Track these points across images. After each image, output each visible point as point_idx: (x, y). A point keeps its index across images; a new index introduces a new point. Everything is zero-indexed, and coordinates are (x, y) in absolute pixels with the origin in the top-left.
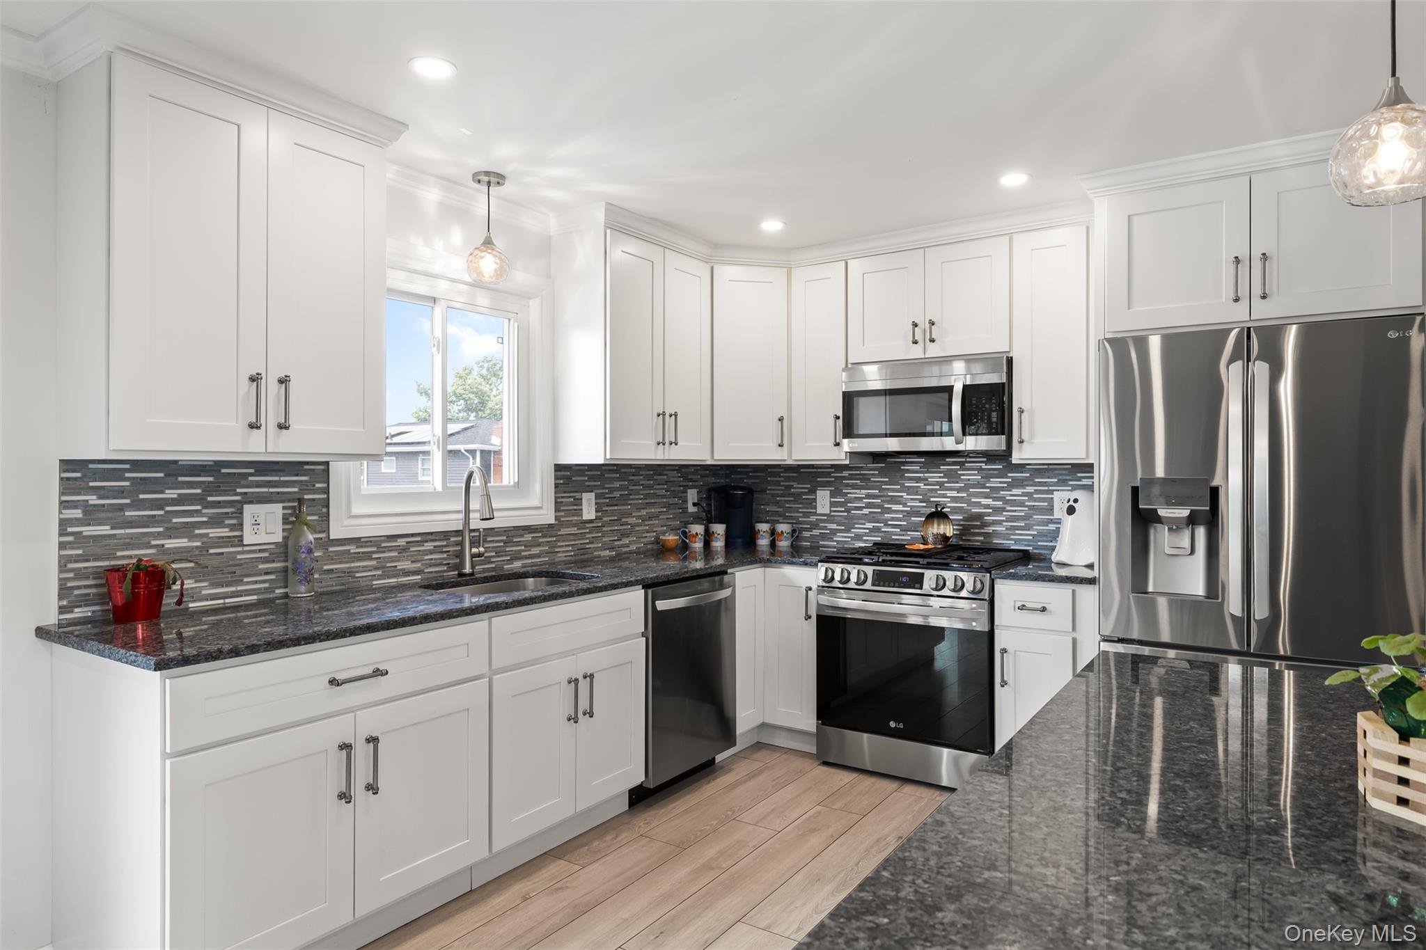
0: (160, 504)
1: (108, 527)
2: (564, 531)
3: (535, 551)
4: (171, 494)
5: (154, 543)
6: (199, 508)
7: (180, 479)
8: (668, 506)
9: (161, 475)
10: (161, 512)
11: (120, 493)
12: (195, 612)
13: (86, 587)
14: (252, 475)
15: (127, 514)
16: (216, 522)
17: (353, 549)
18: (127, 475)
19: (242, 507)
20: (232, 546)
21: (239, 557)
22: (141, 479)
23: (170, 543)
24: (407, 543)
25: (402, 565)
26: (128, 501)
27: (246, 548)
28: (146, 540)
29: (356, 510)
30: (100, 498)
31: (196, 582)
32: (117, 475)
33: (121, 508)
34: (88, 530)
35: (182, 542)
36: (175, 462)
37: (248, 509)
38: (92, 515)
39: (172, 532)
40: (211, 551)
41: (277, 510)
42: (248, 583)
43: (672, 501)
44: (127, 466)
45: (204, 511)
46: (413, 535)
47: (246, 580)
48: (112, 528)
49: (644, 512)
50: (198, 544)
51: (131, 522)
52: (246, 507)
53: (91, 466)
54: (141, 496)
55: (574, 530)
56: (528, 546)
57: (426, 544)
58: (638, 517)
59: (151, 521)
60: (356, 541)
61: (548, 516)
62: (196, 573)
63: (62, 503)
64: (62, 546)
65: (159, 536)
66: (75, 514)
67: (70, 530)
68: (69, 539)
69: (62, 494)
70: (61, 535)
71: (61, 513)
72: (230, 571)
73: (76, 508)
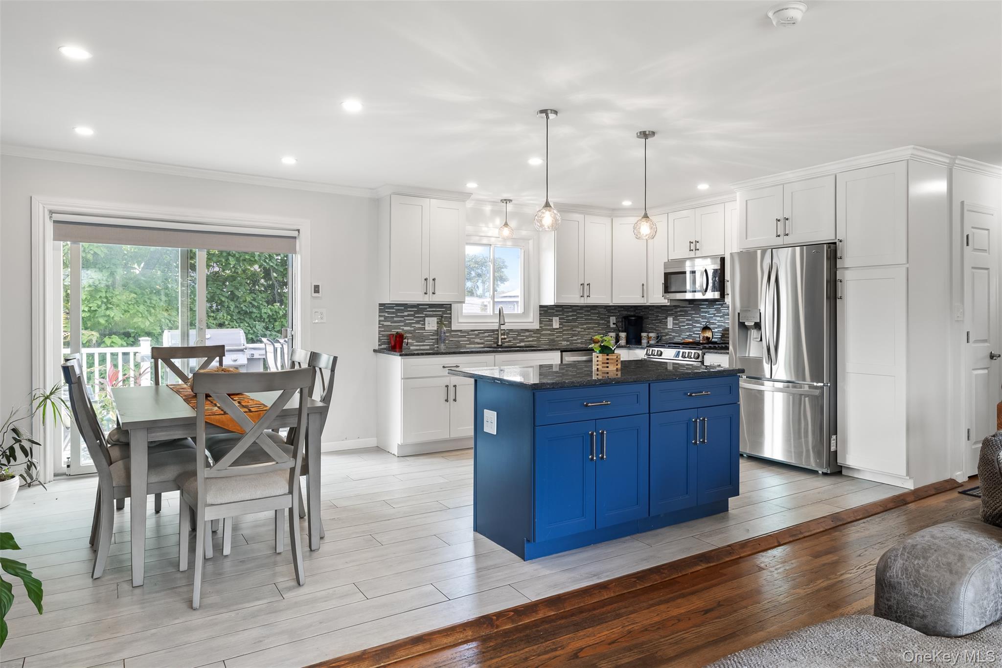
0: (403, 317)
2: (544, 332)
3: (531, 339)
4: (406, 314)
5: (401, 328)
6: (413, 318)
7: (408, 309)
8: (599, 324)
10: (403, 319)
11: (393, 313)
12: (411, 350)
13: (385, 339)
14: (428, 308)
15: (395, 319)
16: (418, 322)
17: (459, 334)
18: (395, 308)
19: (424, 319)
20: (422, 330)
21: (424, 334)
22: (398, 309)
23: (406, 328)
24: (479, 333)
25: (476, 340)
26: (395, 315)
27: (426, 331)
28: (399, 327)
29: (460, 321)
30: (388, 314)
31: (412, 340)
32: (392, 308)
33: (393, 317)
34: (386, 323)
35: (408, 328)
36: (407, 304)
38: (386, 319)
39: (406, 325)
40: (417, 331)
41: (435, 319)
43: (601, 322)
44: (395, 305)
46: (480, 330)
47: (426, 341)
48: (391, 323)
49: (585, 326)
50: (413, 329)
51: (395, 321)
52: (426, 318)
53: (386, 305)
54: (398, 314)
55: (549, 332)
56: (527, 337)
57: (485, 334)
58: (581, 328)
59: (400, 321)
60: (460, 331)
61: (536, 326)
62: (413, 338)
63: (379, 315)
64: (379, 327)
65: (402, 326)
66: (382, 319)
67: (381, 323)
68: (381, 325)
69: (379, 313)
70: (379, 324)
71: (379, 318)
72: (421, 338)
73: (382, 317)
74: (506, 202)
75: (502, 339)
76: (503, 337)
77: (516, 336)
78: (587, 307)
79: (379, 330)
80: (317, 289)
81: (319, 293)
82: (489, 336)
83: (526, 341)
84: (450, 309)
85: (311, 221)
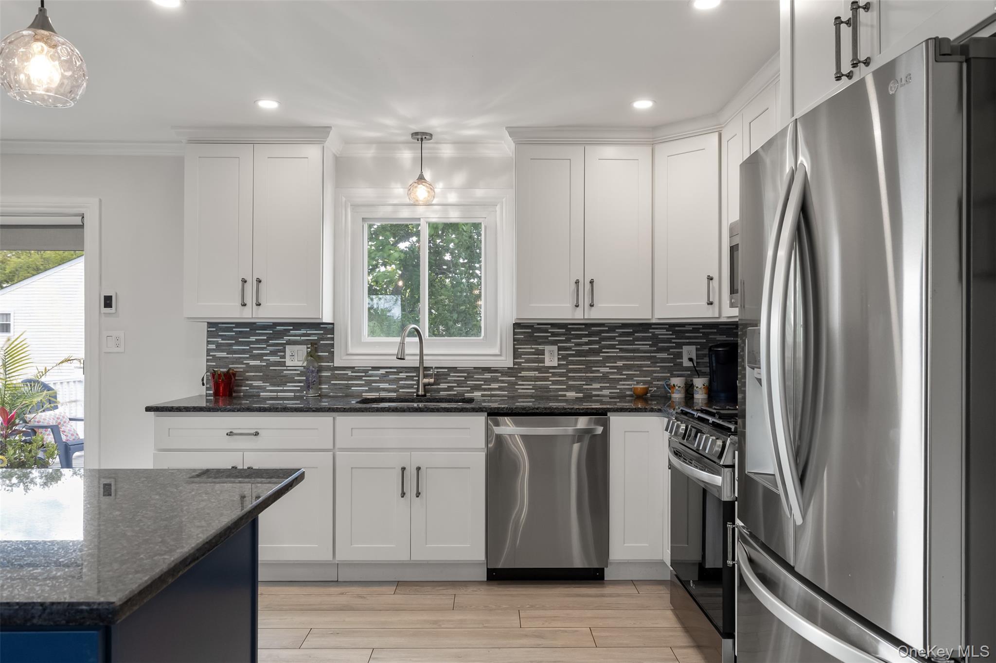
0: (248, 344)
1: (226, 353)
2: (524, 374)
3: (494, 386)
4: (253, 339)
5: (245, 362)
6: (265, 346)
7: (257, 331)
8: (654, 361)
9: (248, 330)
10: (248, 348)
11: (231, 338)
12: (263, 398)
14: (291, 330)
15: (234, 347)
16: (273, 353)
17: (350, 373)
18: (234, 329)
19: (285, 348)
20: (281, 366)
21: (285, 372)
22: (240, 331)
23: (252, 363)
24: (386, 372)
25: (382, 386)
26: (234, 342)
27: (288, 368)
28: (242, 360)
29: (351, 351)
30: (222, 340)
31: (263, 383)
32: (229, 329)
33: (231, 345)
34: (219, 354)
35: (257, 363)
36: (255, 323)
37: (288, 348)
38: (219, 348)
39: (253, 357)
40: (271, 368)
41: (303, 350)
42: (289, 386)
43: (659, 355)
44: (234, 325)
45: (268, 348)
46: (391, 368)
47: (288, 384)
48: (227, 354)
49: (620, 364)
50: (265, 364)
51: (235, 352)
52: (287, 346)
53: (220, 325)
54: (240, 340)
55: (536, 374)
56: (487, 381)
57: (400, 374)
58: (611, 368)
59: (243, 352)
60: (352, 368)
61: (507, 361)
62: (264, 379)
63: (208, 341)
64: (208, 361)
65: (247, 359)
66: (213, 347)
67: (211, 354)
68: (211, 358)
69: (208, 338)
70: (207, 356)
71: (207, 346)
72: (279, 378)
73: (213, 344)
74: (422, 139)
75: (425, 385)
76: (426, 381)
77: (463, 379)
78: (624, 326)
79: (207, 365)
80: (108, 302)
81: (111, 307)
82: (408, 378)
83: (485, 390)
84: (332, 331)
85: (100, 201)
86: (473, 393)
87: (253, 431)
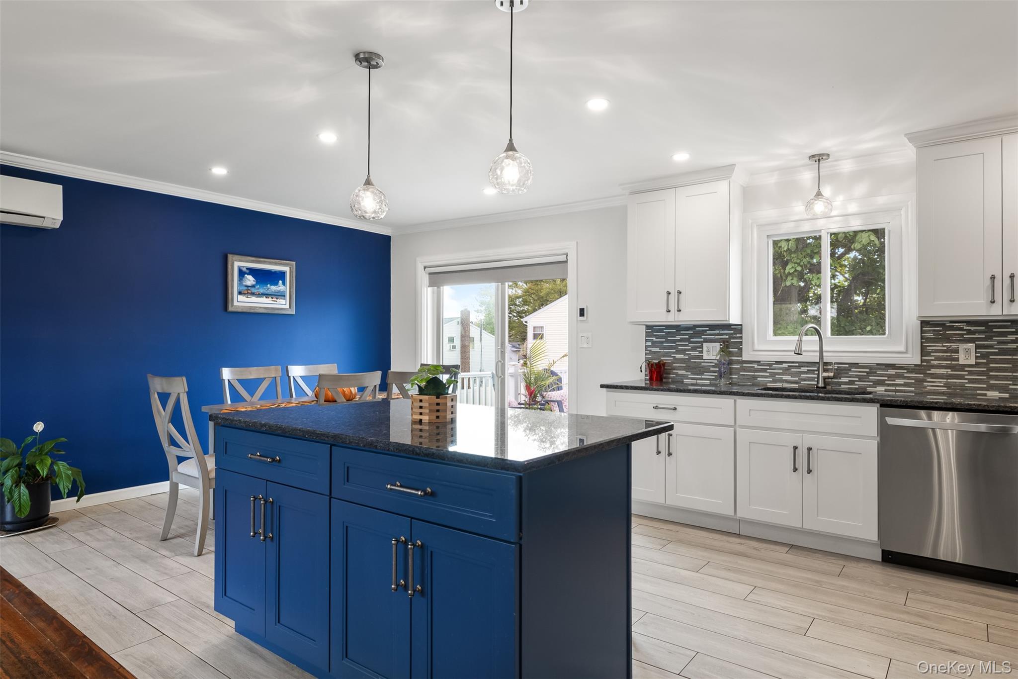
0: (674, 341)
2: (933, 371)
3: (898, 381)
4: (678, 338)
5: (672, 355)
6: (687, 343)
7: (682, 332)
9: (675, 331)
10: (675, 344)
11: (661, 337)
12: (686, 384)
14: (708, 330)
15: (665, 344)
16: (694, 349)
17: (756, 366)
18: (665, 331)
19: (702, 345)
20: (700, 359)
21: (703, 364)
22: (669, 332)
23: (678, 356)
24: (789, 366)
25: (785, 377)
26: (664, 340)
27: (705, 361)
28: (670, 354)
29: (756, 348)
30: (656, 338)
31: (686, 372)
32: (661, 331)
33: (663, 342)
34: (654, 349)
35: (681, 356)
36: (680, 326)
37: (705, 345)
38: (654, 344)
39: (678, 352)
40: (692, 361)
41: (717, 346)
42: (706, 375)
44: (664, 328)
45: (690, 345)
46: (793, 362)
47: (705, 374)
48: (659, 349)
50: (687, 357)
51: (665, 347)
52: (704, 344)
53: (654, 328)
54: (669, 338)
55: (949, 371)
56: (891, 377)
57: (802, 368)
59: (671, 348)
60: (758, 362)
61: (914, 358)
62: (686, 369)
63: (646, 340)
64: (646, 354)
65: (674, 353)
66: (650, 344)
67: (648, 349)
68: (648, 352)
69: (646, 337)
70: (646, 350)
71: (646, 343)
72: (698, 369)
73: (650, 342)
74: (819, 160)
75: (825, 378)
76: (826, 374)
77: (865, 374)
79: (646, 358)
80: (582, 312)
81: (584, 316)
82: (809, 372)
83: (889, 385)
84: (741, 331)
85: (577, 243)
86: (876, 387)
87: (672, 407)
